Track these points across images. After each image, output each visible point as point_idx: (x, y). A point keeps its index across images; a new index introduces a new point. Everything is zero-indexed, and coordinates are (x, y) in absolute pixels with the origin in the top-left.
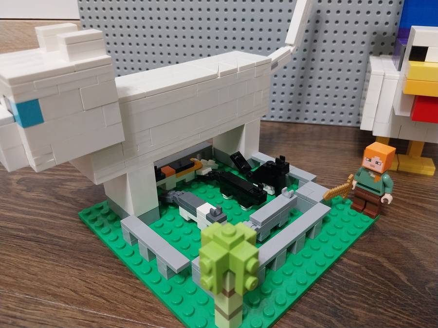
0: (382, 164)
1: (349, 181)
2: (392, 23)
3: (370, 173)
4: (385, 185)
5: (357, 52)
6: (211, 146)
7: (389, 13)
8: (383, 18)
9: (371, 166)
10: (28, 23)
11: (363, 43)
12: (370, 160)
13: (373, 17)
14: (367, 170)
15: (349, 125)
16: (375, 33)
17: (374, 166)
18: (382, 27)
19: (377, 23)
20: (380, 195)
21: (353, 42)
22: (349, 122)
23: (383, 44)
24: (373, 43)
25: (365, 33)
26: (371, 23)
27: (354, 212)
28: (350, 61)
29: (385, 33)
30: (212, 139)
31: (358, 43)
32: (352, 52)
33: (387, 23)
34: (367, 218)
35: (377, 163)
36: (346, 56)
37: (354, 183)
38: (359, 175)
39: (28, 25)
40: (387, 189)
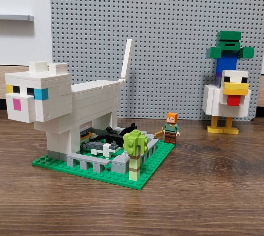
0: (174, 119)
1: (162, 130)
2: (211, 72)
3: (170, 124)
4: (176, 129)
5: (197, 85)
6: (91, 128)
7: (209, 67)
8: (207, 69)
9: (170, 121)
10: (15, 68)
11: (200, 80)
12: (169, 119)
13: (203, 69)
14: (169, 123)
15: (196, 119)
16: (204, 76)
17: (171, 121)
18: (207, 74)
19: (205, 72)
20: (175, 133)
21: (195, 80)
22: (196, 118)
23: (208, 81)
24: (204, 80)
25: (200, 76)
26: (202, 72)
27: (166, 143)
28: (195, 89)
29: (208, 76)
30: (92, 121)
31: (197, 80)
32: (195, 84)
33: (209, 72)
34: (172, 144)
35: (172, 119)
36: (193, 86)
37: (164, 131)
38: (165, 127)
39: (15, 69)
40: (178, 130)
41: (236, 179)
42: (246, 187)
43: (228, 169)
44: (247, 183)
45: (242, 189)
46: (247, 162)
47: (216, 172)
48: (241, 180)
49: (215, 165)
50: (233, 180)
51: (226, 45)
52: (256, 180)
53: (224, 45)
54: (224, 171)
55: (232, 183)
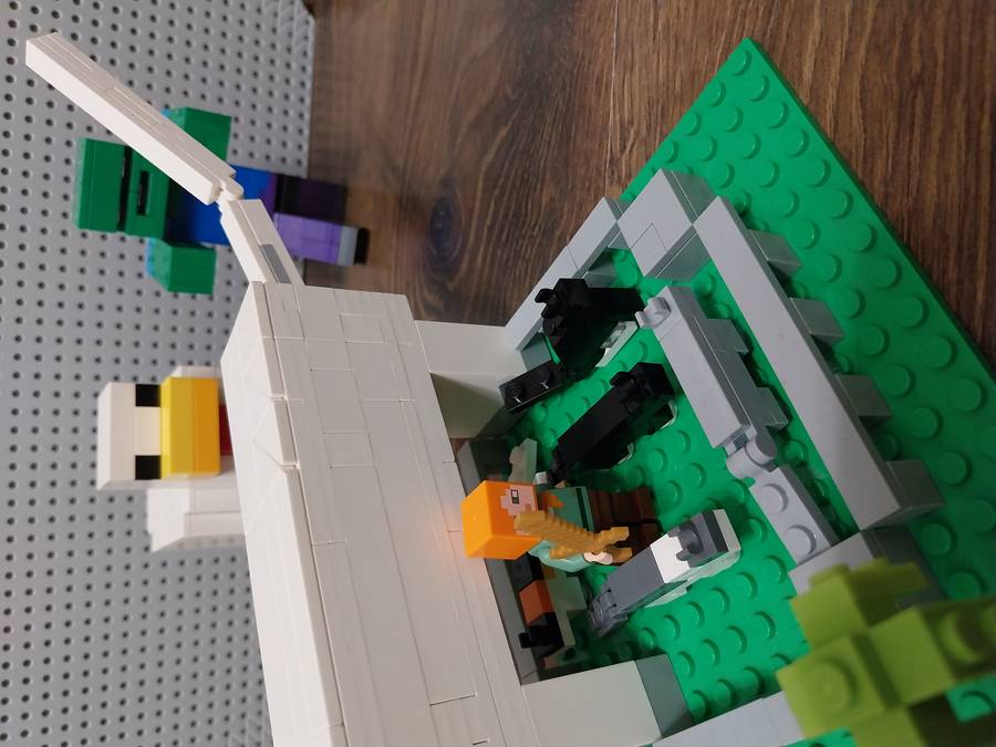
41: (593, 163)
42: (637, 134)
43: (543, 180)
44: (615, 122)
45: (643, 149)
46: (509, 90)
47: (557, 233)
48: (601, 145)
49: (520, 224)
50: (599, 173)
51: (141, 210)
52: (599, 80)
53: (140, 217)
54: (552, 200)
55: (611, 183)
